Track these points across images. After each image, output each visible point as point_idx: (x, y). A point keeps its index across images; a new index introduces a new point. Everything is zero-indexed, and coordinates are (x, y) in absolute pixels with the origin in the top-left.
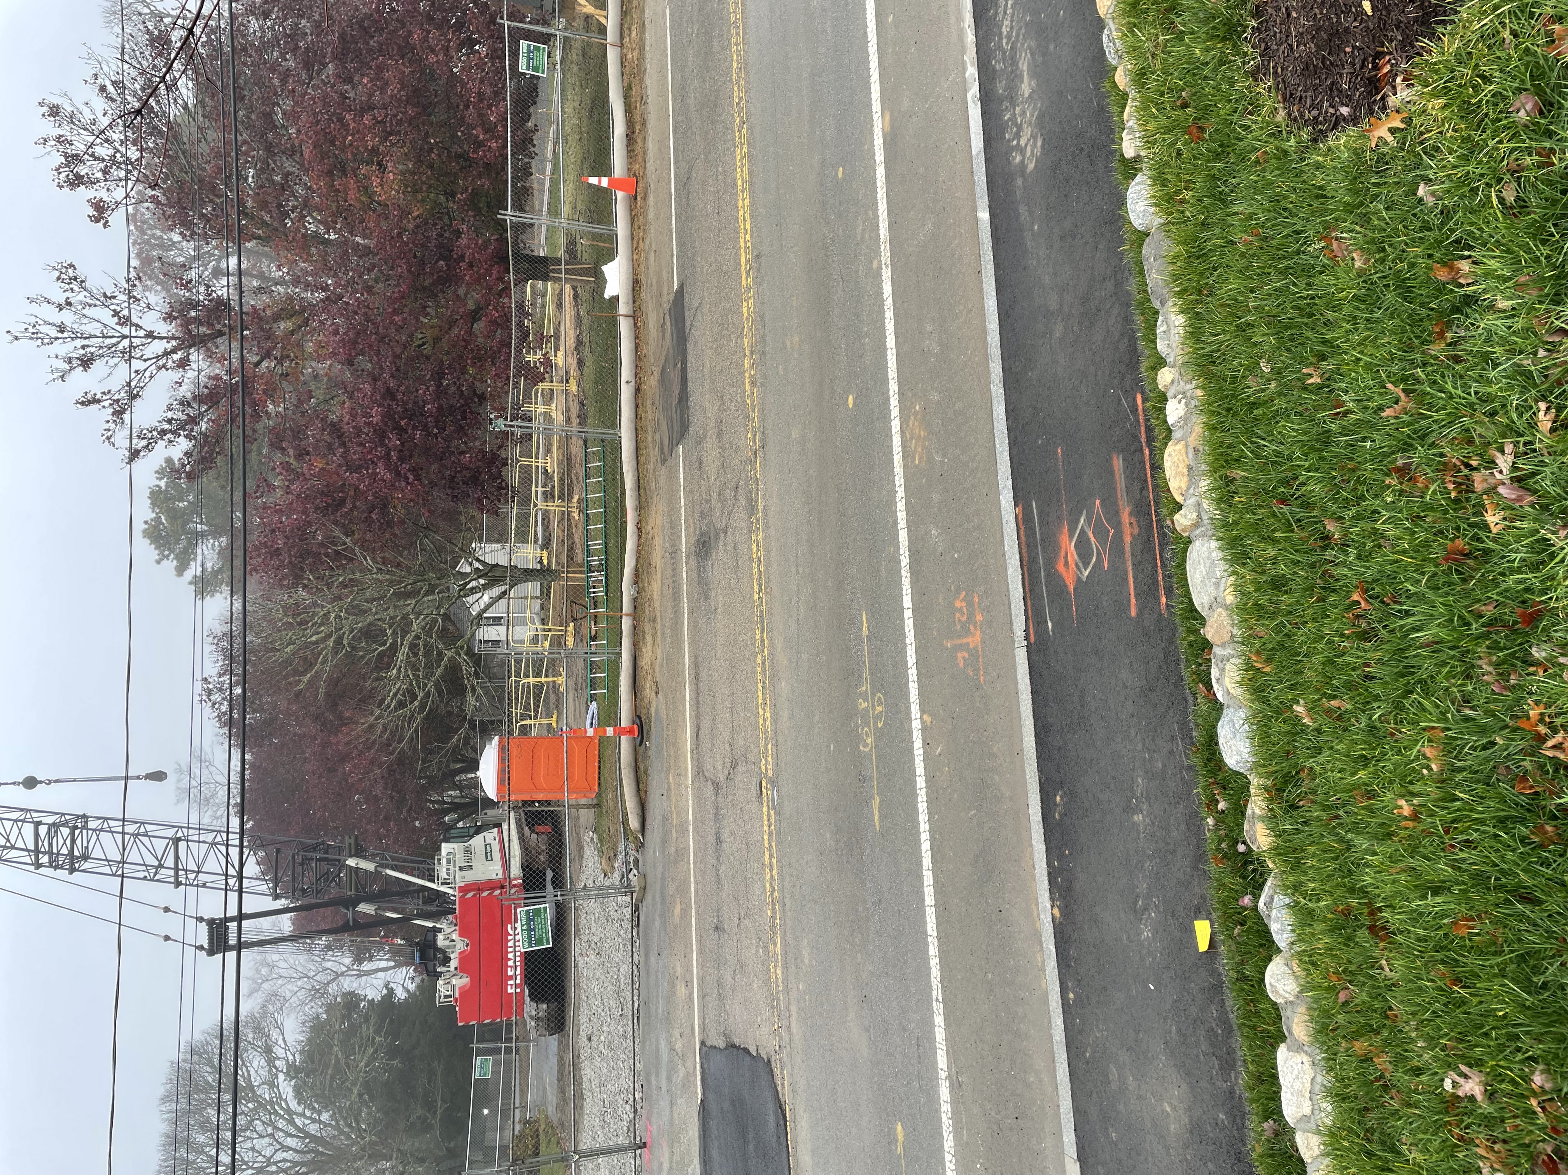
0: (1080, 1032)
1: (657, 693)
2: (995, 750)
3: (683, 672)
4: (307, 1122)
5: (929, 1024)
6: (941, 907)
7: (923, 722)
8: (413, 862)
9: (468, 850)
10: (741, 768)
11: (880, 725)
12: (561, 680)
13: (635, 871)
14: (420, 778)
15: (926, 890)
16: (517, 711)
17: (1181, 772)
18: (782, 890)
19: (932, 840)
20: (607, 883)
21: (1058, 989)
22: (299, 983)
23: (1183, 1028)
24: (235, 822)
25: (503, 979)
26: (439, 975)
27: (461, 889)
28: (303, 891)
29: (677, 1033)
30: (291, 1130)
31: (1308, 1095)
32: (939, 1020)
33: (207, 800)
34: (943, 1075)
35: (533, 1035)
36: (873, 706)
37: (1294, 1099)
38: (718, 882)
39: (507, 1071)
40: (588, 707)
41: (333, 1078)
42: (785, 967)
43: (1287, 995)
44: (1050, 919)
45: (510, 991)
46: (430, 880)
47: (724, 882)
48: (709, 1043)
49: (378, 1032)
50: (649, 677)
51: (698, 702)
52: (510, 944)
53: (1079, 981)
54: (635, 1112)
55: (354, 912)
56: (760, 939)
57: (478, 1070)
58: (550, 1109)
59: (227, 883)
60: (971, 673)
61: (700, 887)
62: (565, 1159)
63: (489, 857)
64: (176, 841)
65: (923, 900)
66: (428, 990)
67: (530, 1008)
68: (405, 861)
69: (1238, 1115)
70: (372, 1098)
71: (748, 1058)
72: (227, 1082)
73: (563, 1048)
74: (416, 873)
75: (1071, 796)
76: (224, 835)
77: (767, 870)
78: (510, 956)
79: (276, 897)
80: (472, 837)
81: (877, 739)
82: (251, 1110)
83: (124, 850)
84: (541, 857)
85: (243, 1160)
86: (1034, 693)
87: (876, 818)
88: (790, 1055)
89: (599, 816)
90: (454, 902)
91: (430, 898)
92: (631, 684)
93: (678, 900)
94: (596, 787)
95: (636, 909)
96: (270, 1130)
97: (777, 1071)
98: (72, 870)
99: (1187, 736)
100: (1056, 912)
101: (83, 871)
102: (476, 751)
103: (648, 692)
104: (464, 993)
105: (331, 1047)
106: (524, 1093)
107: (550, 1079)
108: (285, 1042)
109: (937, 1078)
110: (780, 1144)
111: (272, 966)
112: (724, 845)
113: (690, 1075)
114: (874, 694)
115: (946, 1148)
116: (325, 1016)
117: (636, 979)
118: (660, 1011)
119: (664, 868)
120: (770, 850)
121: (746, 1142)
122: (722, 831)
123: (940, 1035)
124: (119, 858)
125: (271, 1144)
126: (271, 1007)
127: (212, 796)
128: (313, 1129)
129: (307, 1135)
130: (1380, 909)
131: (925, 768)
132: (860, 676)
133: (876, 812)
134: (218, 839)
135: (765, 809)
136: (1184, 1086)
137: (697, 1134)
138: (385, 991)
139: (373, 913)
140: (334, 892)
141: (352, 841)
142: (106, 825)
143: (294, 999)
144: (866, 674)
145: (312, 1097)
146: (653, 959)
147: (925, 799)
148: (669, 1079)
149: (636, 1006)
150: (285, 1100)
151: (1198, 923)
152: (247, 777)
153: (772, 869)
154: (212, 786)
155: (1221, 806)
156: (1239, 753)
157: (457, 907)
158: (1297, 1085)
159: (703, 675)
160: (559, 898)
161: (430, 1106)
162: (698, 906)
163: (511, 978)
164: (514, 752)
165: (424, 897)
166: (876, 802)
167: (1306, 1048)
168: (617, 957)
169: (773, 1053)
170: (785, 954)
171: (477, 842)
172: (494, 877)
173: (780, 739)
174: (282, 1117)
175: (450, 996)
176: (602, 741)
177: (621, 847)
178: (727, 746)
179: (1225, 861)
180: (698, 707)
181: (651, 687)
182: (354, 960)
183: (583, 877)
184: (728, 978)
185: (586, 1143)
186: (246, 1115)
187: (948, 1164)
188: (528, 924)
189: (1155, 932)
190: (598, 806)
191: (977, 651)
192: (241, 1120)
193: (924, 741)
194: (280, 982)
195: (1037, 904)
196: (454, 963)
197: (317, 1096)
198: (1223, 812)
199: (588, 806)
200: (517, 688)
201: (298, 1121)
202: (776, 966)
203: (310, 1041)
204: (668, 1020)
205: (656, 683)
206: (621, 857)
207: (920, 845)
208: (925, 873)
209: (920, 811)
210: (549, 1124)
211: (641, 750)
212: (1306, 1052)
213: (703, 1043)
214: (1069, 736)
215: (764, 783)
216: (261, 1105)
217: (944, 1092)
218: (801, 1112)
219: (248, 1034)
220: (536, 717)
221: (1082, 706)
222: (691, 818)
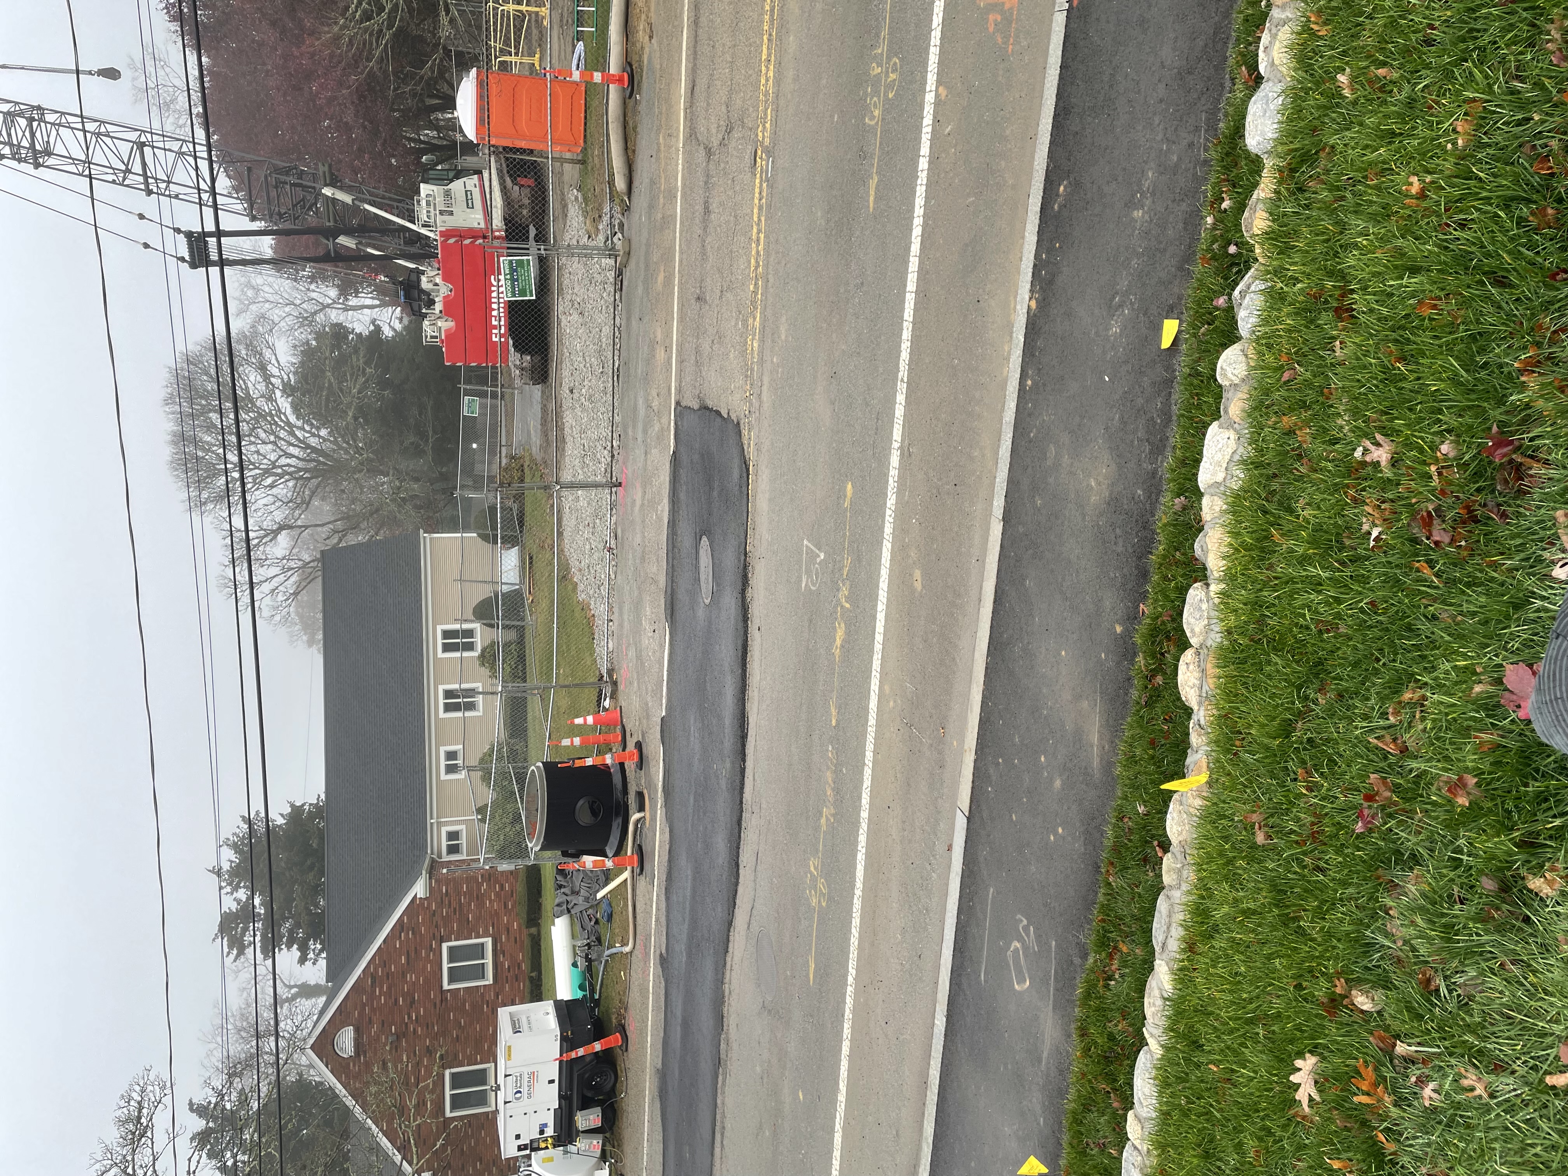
0: (1030, 415)
1: (651, 37)
2: (1008, 132)
3: (682, 13)
4: (307, 435)
5: (890, 402)
6: (922, 294)
7: (937, 96)
8: (390, 199)
9: (448, 194)
10: (736, 134)
11: (890, 96)
12: (544, 11)
13: (619, 235)
14: (395, 110)
15: (910, 276)
16: (496, 45)
17: (1195, 168)
18: (766, 266)
19: (925, 226)
20: (592, 244)
21: (1018, 376)
22: (287, 309)
23: (1126, 416)
24: (200, 134)
25: (488, 327)
26: (424, 316)
27: (442, 234)
28: (281, 215)
29: (654, 393)
30: (293, 441)
31: (1225, 465)
32: (901, 398)
33: (167, 105)
34: (896, 445)
35: (518, 382)
36: (887, 72)
37: (1212, 468)
38: (704, 253)
39: (494, 414)
40: (574, 46)
41: (328, 400)
42: (762, 341)
43: (1234, 378)
44: (1025, 311)
45: (494, 339)
46: (409, 221)
47: (710, 254)
48: (684, 404)
49: (367, 363)
50: (643, 17)
51: (695, 53)
52: (494, 294)
53: (1039, 370)
54: (613, 456)
55: (335, 245)
56: (740, 312)
57: (466, 408)
58: (534, 449)
59: (200, 198)
60: (1000, 40)
61: (684, 256)
62: (546, 488)
63: (470, 205)
64: (141, 145)
65: (905, 286)
66: (414, 330)
67: (514, 358)
68: (383, 198)
69: (1154, 490)
70: (367, 422)
71: (719, 420)
72: (227, 391)
73: (546, 397)
74: (396, 211)
75: (1076, 186)
76: (191, 146)
77: (754, 245)
78: (495, 306)
79: (253, 219)
80: (452, 181)
81: (886, 111)
82: (252, 419)
83: (88, 149)
84: (525, 212)
85: (249, 461)
86: (1064, 67)
87: (872, 199)
88: (758, 420)
89: (584, 174)
90: (436, 248)
91: (410, 239)
92: (622, 23)
93: (662, 268)
94: (582, 141)
95: (620, 274)
96: (272, 438)
97: (745, 432)
98: (37, 166)
99: (1212, 127)
100: (1033, 304)
101: (47, 167)
102: (452, 86)
103: (641, 36)
104: (449, 335)
105: (323, 372)
106: (509, 434)
107: (534, 424)
108: (278, 362)
109: (890, 448)
110: (741, 492)
111: (257, 290)
112: (712, 216)
113: (664, 430)
114: (889, 58)
115: (888, 505)
116: (314, 343)
117: (617, 340)
118: (639, 371)
119: (649, 233)
120: (758, 225)
121: (711, 489)
122: (711, 200)
123: (899, 411)
124: (83, 158)
125: (275, 451)
126: (260, 328)
127: (172, 101)
128: (313, 441)
129: (308, 446)
130: (1352, 291)
131: (931, 148)
132: (878, 35)
133: (872, 192)
134: (184, 149)
135: (758, 181)
136: (1113, 466)
137: (668, 479)
138: (372, 328)
139: (354, 247)
140: (311, 219)
141: (326, 168)
142: (64, 120)
143: (282, 324)
144: (885, 33)
145: (309, 414)
146: (634, 323)
147: (925, 182)
148: (645, 431)
149: (616, 365)
150: (285, 414)
151: (1167, 323)
152: (206, 85)
153: (758, 245)
154: (171, 89)
155: (1225, 205)
156: (1263, 134)
157: (439, 251)
158: (1219, 456)
159: (703, 20)
160: (543, 252)
161: (423, 436)
162: (681, 276)
163: (495, 327)
164: (494, 89)
165: (405, 238)
166: (873, 182)
167: (1236, 426)
168: (600, 318)
169: (742, 416)
170: (763, 328)
171: (457, 186)
172: (476, 225)
173: (782, 102)
174: (283, 428)
175: (436, 337)
176: (589, 88)
177: (606, 209)
178: (724, 108)
179: (1212, 262)
180: (695, 59)
181: (644, 30)
182: (340, 295)
183: (567, 237)
184: (706, 346)
185: (567, 476)
186: (248, 423)
187: (887, 518)
188: (511, 274)
189: (1124, 328)
190: (583, 162)
191: (1012, 14)
192: (244, 427)
193: (935, 117)
194: (267, 305)
195: (1016, 297)
196: (438, 307)
197: (313, 413)
198: (1226, 210)
199: (572, 161)
200: (495, 15)
201: (298, 433)
202: (753, 339)
203: (302, 363)
204: (647, 379)
205: (650, 25)
206: (606, 219)
207: (911, 230)
208: (911, 259)
209: (918, 194)
210: (533, 460)
211: (631, 103)
212: (1235, 430)
213: (678, 403)
214: (1089, 119)
215: (759, 153)
216: (262, 415)
217: (895, 460)
218: (763, 468)
219: (241, 350)
220: (517, 54)
221: (1111, 86)
222: (679, 184)
